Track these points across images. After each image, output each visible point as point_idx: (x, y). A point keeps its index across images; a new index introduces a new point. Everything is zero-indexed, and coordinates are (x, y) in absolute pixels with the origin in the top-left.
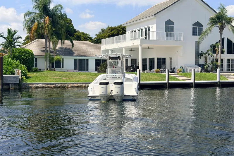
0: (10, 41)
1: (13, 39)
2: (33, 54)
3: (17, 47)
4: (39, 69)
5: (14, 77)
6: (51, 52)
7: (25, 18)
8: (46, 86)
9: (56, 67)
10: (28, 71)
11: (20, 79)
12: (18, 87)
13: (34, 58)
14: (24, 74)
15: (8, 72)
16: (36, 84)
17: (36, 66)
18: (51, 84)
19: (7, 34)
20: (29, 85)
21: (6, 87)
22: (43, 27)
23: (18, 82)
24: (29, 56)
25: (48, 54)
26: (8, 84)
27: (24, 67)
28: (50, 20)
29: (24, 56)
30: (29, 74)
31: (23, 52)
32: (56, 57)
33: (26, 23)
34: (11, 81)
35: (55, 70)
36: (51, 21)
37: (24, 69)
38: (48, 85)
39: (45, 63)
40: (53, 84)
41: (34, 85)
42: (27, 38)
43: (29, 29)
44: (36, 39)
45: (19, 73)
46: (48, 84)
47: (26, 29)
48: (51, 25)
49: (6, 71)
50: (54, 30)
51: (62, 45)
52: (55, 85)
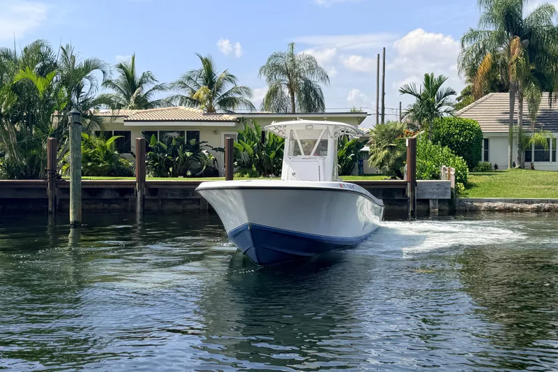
0: (428, 103)
1: (436, 98)
2: (480, 131)
3: (445, 115)
4: (493, 165)
5: (438, 184)
6: (524, 123)
7: (463, 46)
8: (515, 207)
9: (535, 160)
10: (470, 171)
11: (452, 189)
12: (447, 208)
13: (482, 139)
14: (461, 177)
15: (425, 172)
16: (489, 201)
17: (486, 159)
18: (526, 202)
19: (423, 88)
20: (474, 204)
21: (421, 207)
22: (504, 65)
23: (449, 197)
24: (472, 135)
25: (516, 127)
26: (426, 201)
27: (459, 160)
28: (523, 46)
29: (460, 135)
30: (472, 179)
31: (456, 127)
32: (536, 134)
33: (465, 58)
34: (433, 193)
35: (533, 168)
36: (527, 46)
37: (460, 166)
38: (520, 205)
39: (509, 151)
40: (531, 202)
41: (485, 204)
42: (466, 93)
43: (473, 72)
44: (487, 93)
45: (450, 175)
46: (519, 202)
47: (464, 73)
48: (525, 56)
49: (422, 170)
50: (531, 68)
51: (551, 105)
52: (537, 205)
